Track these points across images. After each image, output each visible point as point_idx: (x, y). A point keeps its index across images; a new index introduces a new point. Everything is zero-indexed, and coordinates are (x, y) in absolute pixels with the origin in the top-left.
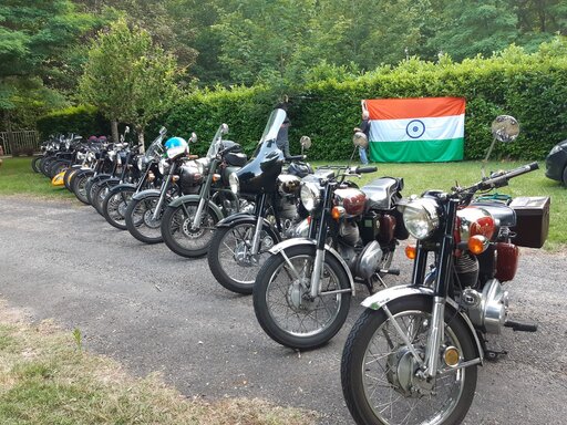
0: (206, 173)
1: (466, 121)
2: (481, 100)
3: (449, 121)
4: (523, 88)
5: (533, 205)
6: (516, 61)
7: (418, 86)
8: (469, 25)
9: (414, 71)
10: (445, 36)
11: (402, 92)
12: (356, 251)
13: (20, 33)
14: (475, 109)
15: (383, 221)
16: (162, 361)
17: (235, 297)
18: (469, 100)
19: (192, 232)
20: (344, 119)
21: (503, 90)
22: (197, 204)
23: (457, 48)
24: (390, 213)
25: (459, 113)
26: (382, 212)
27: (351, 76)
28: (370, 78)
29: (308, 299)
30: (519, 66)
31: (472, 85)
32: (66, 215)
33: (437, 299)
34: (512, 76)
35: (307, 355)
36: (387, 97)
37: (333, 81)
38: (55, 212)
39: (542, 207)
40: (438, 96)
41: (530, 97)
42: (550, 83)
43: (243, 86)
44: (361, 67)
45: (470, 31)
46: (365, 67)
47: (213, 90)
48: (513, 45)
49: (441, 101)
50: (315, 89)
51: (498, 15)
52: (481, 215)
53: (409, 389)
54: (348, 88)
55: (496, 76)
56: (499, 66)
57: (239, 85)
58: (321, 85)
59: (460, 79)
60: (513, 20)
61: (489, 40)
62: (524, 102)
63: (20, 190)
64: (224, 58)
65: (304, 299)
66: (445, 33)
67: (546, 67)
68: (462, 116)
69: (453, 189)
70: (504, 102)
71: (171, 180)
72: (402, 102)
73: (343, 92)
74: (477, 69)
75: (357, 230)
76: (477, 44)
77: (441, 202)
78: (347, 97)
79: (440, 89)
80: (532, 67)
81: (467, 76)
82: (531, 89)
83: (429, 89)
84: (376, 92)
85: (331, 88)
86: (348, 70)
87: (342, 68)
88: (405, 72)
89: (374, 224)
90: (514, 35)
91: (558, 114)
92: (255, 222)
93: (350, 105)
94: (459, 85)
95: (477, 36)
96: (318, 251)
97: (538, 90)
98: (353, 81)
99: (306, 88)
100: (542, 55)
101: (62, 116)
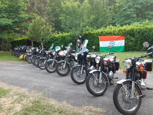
0: (66, 55)
1: (125, 42)
2: (128, 36)
3: (121, 41)
4: (139, 33)
5: (149, 62)
6: (137, 26)
7: (112, 33)
8: (124, 17)
9: (111, 29)
10: (118, 20)
11: (108, 34)
12: (107, 73)
13: (10, 20)
14: (127, 38)
15: (113, 66)
16: (65, 99)
17: (77, 85)
18: (125, 36)
19: (63, 69)
20: (93, 41)
21: (134, 34)
22: (64, 62)
23: (121, 23)
24: (114, 64)
25: (123, 40)
26: (113, 64)
27: (95, 30)
28: (100, 30)
29: (99, 84)
30: (138, 27)
31: (126, 32)
32: (26, 66)
33: (133, 81)
34: (136, 30)
35: (99, 97)
36: (104, 35)
37: (90, 31)
38: (22, 65)
39: (151, 62)
40: (118, 35)
41: (141, 35)
42: (146, 32)
43: (66, 33)
44: (97, 28)
45: (124, 18)
46: (98, 28)
47: (58, 33)
48: (136, 22)
49: (118, 36)
50: (86, 33)
51: (131, 14)
52: (140, 64)
53: (128, 101)
54: (94, 33)
55: (132, 30)
56: (133, 28)
57: (65, 32)
58: (87, 32)
59: (123, 31)
60: (135, 15)
61: (129, 21)
62: (140, 36)
63: (10, 60)
64: (63, 26)
65: (98, 84)
66: (117, 19)
67: (145, 28)
68: (124, 40)
69: (135, 58)
70: (134, 37)
71: (56, 57)
72: (108, 37)
73: (93, 34)
74: (127, 28)
75: (108, 68)
76: (126, 22)
77: (132, 60)
78: (94, 36)
79: (118, 33)
80: (141, 28)
81: (125, 30)
82: (141, 33)
83: (115, 33)
84: (102, 34)
85: (90, 33)
86: (94, 29)
87: (92, 28)
88: (109, 29)
89: (111, 66)
90: (135, 19)
91: (148, 39)
92: (81, 67)
93: (95, 37)
94: (123, 32)
95: (126, 20)
96: (100, 73)
97: (143, 34)
98: (95, 31)
99: (83, 33)
100: (143, 25)
101: (18, 40)
